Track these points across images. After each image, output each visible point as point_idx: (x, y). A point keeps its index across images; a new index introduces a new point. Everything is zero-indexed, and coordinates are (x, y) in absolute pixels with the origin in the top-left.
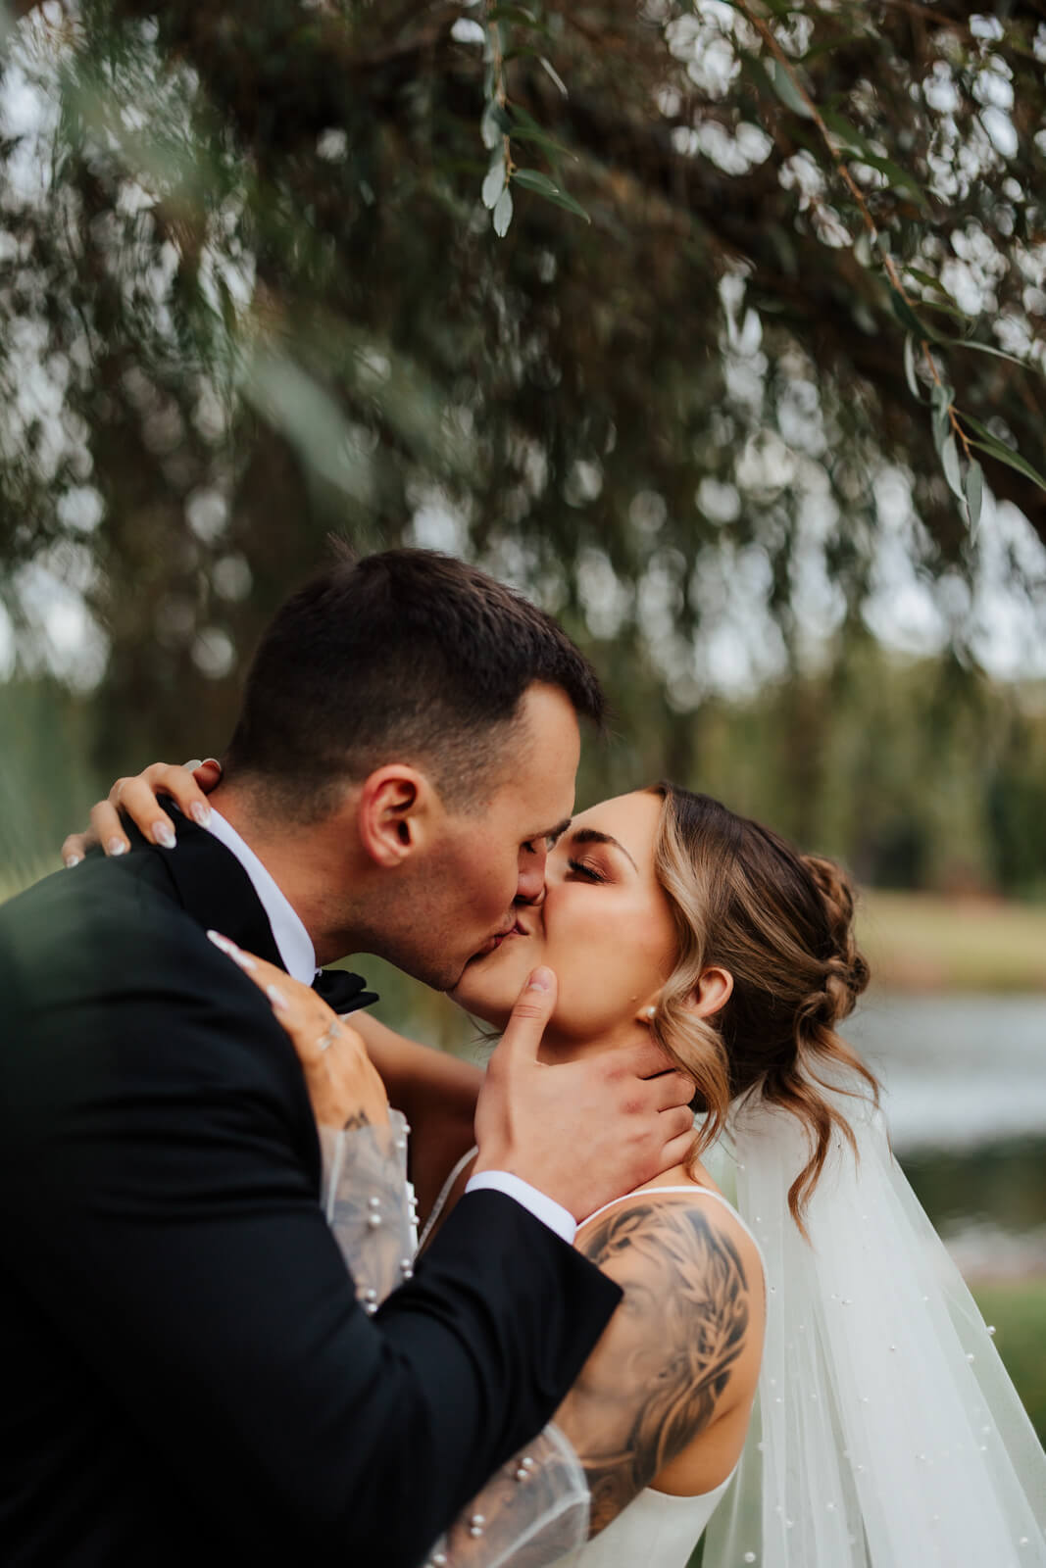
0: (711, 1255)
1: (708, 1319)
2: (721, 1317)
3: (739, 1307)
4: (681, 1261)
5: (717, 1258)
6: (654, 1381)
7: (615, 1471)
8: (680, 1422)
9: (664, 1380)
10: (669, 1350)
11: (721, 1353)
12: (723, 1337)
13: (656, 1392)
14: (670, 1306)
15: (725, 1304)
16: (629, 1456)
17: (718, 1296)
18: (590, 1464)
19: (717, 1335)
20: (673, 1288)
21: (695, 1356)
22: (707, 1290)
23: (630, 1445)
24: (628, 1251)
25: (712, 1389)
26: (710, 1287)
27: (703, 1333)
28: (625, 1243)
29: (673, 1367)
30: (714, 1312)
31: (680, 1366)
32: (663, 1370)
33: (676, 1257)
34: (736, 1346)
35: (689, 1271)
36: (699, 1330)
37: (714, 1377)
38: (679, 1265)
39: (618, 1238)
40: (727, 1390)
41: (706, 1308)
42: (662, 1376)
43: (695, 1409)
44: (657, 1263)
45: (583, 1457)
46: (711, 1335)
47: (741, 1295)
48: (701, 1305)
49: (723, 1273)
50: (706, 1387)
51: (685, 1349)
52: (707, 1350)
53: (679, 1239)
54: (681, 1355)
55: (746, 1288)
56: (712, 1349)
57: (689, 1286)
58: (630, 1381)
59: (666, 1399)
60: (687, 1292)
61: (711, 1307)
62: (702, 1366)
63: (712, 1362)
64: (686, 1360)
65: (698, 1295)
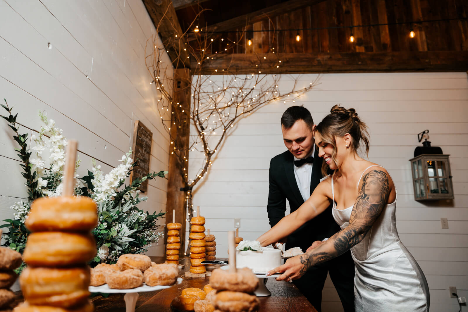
0: (380, 174)
2: (385, 180)
8: (386, 195)
10: (381, 187)
12: (387, 183)
13: (382, 193)
14: (379, 181)
17: (384, 178)
20: (378, 180)
21: (385, 186)
23: (381, 200)
24: (369, 178)
26: (382, 177)
27: (384, 183)
28: (368, 177)
35: (378, 177)
39: (367, 177)
40: (389, 188)
41: (383, 180)
42: (382, 190)
44: (373, 178)
47: (386, 176)
49: (383, 175)
50: (387, 189)
51: (383, 186)
53: (375, 174)
57: (380, 178)
58: (378, 192)
62: (386, 187)
63: (387, 186)
65: (381, 179)
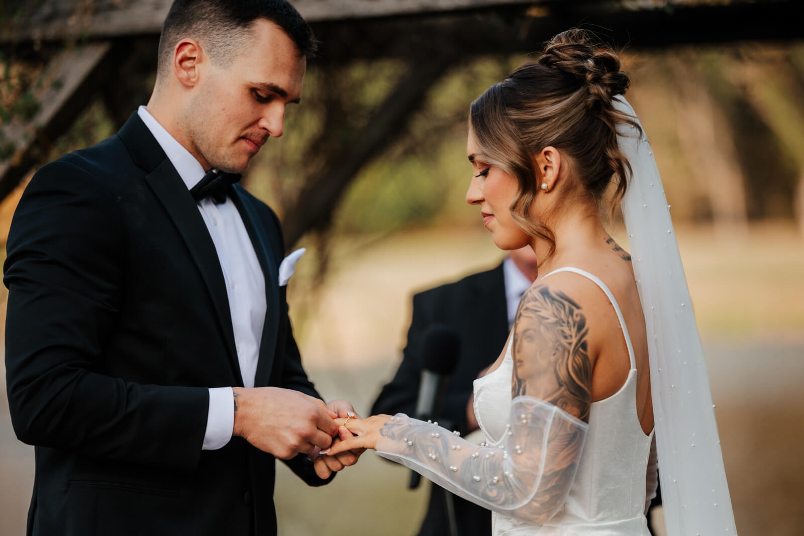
0: (552, 303)
1: (562, 326)
2: (568, 322)
3: (577, 316)
4: (539, 311)
5: (556, 303)
6: (552, 358)
7: (562, 396)
8: (576, 366)
9: (556, 356)
10: (551, 344)
11: (576, 336)
12: (574, 330)
13: (556, 362)
14: (543, 329)
15: (568, 318)
16: (563, 389)
17: (563, 316)
18: (550, 399)
19: (570, 330)
21: (564, 342)
22: (556, 316)
25: (581, 350)
26: (557, 315)
27: (563, 332)
29: (557, 349)
30: (563, 322)
31: (560, 348)
32: (553, 352)
33: (537, 311)
34: (584, 331)
35: (544, 313)
36: (560, 332)
37: (579, 345)
38: (539, 313)
40: (589, 348)
41: (560, 322)
42: (554, 355)
43: (579, 360)
44: (530, 317)
45: (544, 399)
46: (567, 332)
47: (576, 311)
48: (556, 322)
49: (561, 307)
50: (578, 350)
51: (558, 341)
52: (569, 337)
54: (557, 344)
55: (578, 308)
56: (571, 336)
57: (547, 319)
58: (543, 363)
59: (562, 362)
60: (547, 321)
61: (561, 322)
62: (570, 344)
63: (574, 340)
64: (561, 344)
65: (552, 319)
